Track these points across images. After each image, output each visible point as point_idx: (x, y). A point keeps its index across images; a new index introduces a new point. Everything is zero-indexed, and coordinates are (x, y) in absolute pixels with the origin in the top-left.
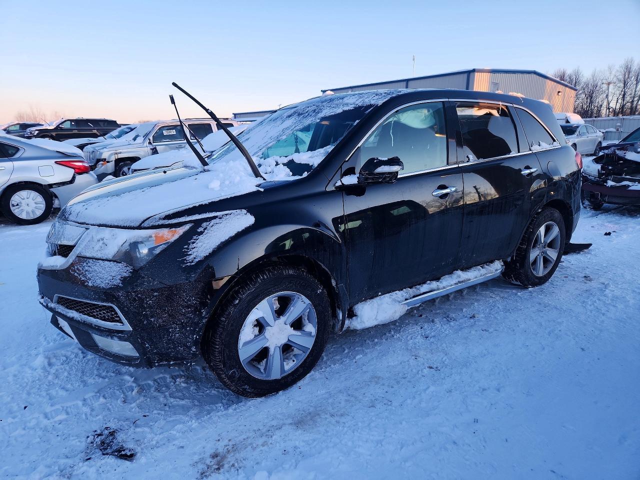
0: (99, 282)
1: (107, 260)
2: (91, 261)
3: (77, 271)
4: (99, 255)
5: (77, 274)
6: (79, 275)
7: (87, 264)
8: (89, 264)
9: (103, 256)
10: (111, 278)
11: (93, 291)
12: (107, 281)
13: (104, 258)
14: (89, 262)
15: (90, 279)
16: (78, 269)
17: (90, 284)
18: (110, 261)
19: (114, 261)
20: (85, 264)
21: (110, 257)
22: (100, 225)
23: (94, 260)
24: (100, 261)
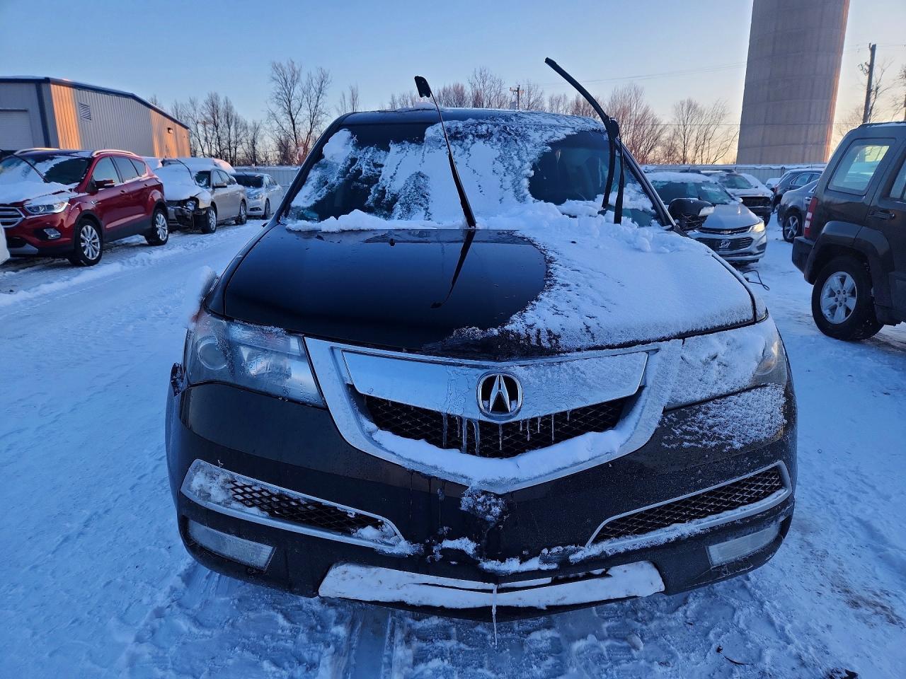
0: (753, 433)
1: (744, 391)
2: (711, 404)
3: (688, 437)
4: (725, 388)
5: (689, 441)
6: (697, 441)
7: (705, 413)
8: (712, 412)
9: (732, 386)
10: (769, 416)
11: (746, 455)
12: (767, 425)
13: (737, 389)
14: (708, 408)
15: (731, 437)
16: (686, 432)
17: (738, 445)
18: (749, 390)
19: (756, 387)
20: (701, 416)
21: (746, 382)
22: (683, 336)
23: (719, 401)
24: (735, 398)
